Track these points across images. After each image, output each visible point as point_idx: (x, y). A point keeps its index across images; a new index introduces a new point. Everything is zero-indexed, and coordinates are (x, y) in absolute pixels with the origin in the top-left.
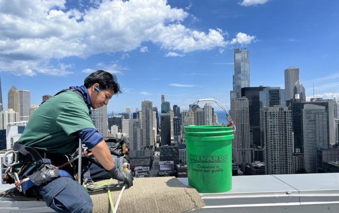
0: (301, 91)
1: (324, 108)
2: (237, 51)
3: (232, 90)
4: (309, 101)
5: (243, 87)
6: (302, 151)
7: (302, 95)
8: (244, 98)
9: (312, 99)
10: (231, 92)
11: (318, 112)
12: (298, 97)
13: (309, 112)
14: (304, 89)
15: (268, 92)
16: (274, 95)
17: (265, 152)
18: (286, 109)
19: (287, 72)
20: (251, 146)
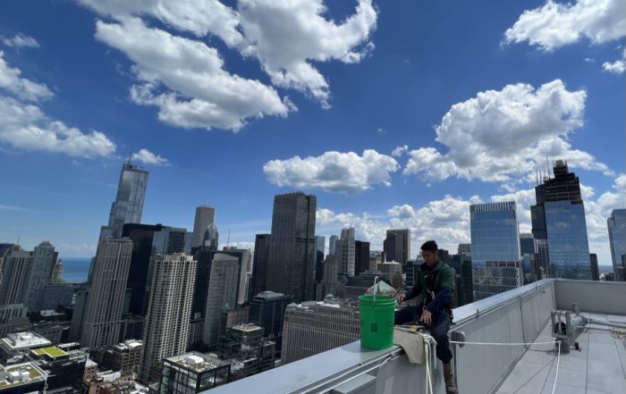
0: (214, 237)
1: (237, 259)
2: (130, 167)
3: (107, 224)
4: (222, 249)
5: (127, 222)
6: (203, 316)
7: (215, 243)
8: (126, 239)
9: (225, 248)
10: (103, 228)
11: (229, 264)
12: (208, 243)
13: (220, 263)
14: (217, 235)
15: (168, 235)
16: (177, 240)
17: (147, 324)
18: (190, 258)
19: (199, 211)
20: (123, 318)
